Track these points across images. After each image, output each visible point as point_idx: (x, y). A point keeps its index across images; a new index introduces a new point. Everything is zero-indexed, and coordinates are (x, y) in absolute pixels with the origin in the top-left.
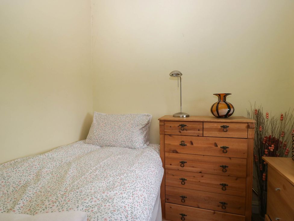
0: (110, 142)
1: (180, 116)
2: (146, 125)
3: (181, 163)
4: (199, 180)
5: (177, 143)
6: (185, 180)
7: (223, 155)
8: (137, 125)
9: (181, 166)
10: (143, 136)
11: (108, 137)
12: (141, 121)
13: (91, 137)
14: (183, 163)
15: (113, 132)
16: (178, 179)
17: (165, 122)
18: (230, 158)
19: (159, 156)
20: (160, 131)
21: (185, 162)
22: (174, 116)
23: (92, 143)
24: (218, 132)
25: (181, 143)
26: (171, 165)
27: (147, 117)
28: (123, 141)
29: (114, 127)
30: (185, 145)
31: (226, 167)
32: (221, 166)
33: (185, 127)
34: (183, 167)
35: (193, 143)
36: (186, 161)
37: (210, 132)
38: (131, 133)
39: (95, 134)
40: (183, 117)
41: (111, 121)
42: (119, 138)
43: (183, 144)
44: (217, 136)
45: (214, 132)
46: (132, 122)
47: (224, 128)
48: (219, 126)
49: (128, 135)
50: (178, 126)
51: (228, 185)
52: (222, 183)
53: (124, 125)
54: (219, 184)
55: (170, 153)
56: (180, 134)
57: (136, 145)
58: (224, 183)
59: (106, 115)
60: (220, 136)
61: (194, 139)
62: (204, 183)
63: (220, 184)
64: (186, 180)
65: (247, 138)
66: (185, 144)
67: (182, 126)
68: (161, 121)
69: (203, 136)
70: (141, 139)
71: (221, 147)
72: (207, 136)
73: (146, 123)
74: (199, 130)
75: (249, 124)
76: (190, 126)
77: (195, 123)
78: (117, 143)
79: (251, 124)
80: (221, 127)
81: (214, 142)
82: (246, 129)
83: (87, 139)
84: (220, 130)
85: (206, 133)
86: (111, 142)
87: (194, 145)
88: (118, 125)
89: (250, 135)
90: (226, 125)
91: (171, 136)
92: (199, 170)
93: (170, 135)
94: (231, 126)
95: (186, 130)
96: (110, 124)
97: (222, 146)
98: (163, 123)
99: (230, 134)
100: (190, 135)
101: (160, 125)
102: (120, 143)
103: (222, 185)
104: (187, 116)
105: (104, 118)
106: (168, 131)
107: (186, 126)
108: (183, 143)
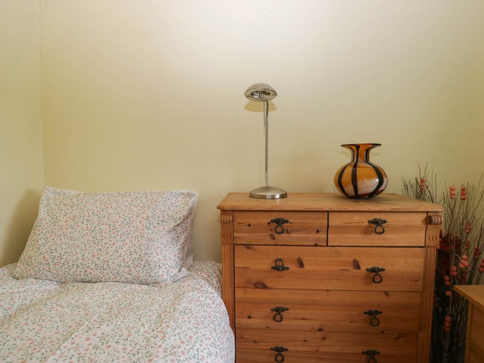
0: (86, 271)
1: (266, 196)
2: (184, 219)
3: (275, 313)
4: (316, 348)
5: (265, 264)
6: (283, 350)
7: (373, 286)
8: (163, 221)
9: (274, 319)
10: (179, 247)
11: (80, 256)
12: (172, 209)
13: (30, 258)
14: (279, 312)
15: (96, 241)
16: (267, 350)
17: (236, 214)
18: (386, 294)
19: (219, 300)
20: (223, 236)
21: (283, 310)
22: (252, 196)
23: (33, 274)
24: (362, 236)
25: (274, 265)
26: (250, 317)
27: (187, 198)
28: (123, 265)
29: (98, 228)
30: (284, 269)
31: (377, 312)
32: (365, 313)
33: (285, 224)
34: (281, 321)
35: (304, 263)
36: (288, 307)
37: (344, 236)
38: (146, 242)
39: (43, 249)
40: (273, 198)
41: (90, 213)
42: (113, 257)
43: (279, 267)
44: (360, 245)
45: (352, 236)
46: (149, 212)
47: (377, 225)
48: (364, 220)
49: (137, 250)
50: (269, 223)
51: (379, 353)
52: (366, 349)
53: (125, 223)
54: (361, 351)
55: (248, 290)
56: (272, 242)
57: (160, 273)
58: (371, 348)
59: (79, 195)
60: (366, 245)
61: (307, 255)
62: (327, 352)
63: (363, 353)
64: (286, 350)
65: (423, 245)
66: (285, 266)
67: (278, 222)
68: (224, 211)
69: (327, 246)
70: (172, 256)
71: (367, 270)
72: (335, 244)
73: (185, 213)
74: (318, 231)
75: (429, 214)
76: (297, 221)
77: (308, 215)
78: (106, 272)
79: (434, 214)
80: (369, 222)
81: (351, 259)
82: (423, 225)
83: (19, 264)
84: (366, 231)
85: (334, 240)
86: (89, 271)
87: (307, 267)
88: (109, 223)
89: (431, 237)
90: (379, 218)
91: (249, 248)
92: (316, 324)
93: (248, 246)
94: (391, 219)
95: (288, 232)
96: (87, 220)
97: (370, 267)
98: (231, 217)
99: (389, 238)
100: (297, 244)
101: (223, 223)
102: (115, 272)
103: (368, 353)
104: (283, 196)
105: (71, 204)
106: (243, 236)
107: (287, 222)
108: (281, 264)
